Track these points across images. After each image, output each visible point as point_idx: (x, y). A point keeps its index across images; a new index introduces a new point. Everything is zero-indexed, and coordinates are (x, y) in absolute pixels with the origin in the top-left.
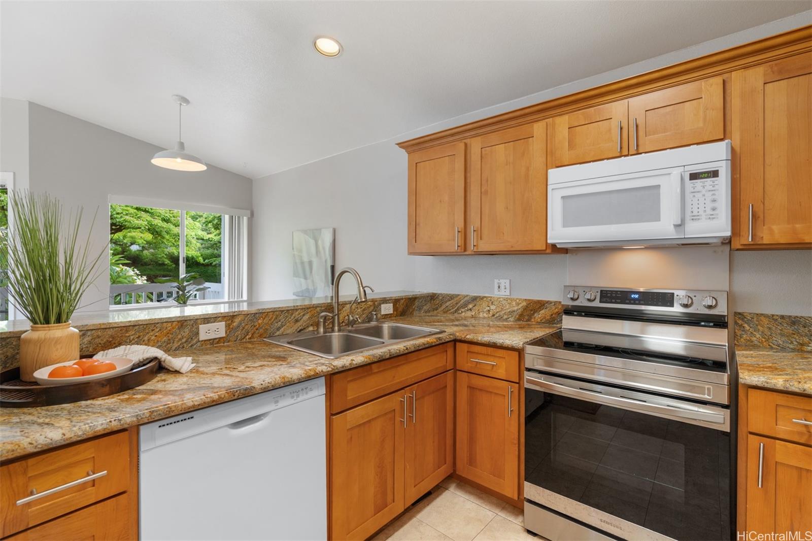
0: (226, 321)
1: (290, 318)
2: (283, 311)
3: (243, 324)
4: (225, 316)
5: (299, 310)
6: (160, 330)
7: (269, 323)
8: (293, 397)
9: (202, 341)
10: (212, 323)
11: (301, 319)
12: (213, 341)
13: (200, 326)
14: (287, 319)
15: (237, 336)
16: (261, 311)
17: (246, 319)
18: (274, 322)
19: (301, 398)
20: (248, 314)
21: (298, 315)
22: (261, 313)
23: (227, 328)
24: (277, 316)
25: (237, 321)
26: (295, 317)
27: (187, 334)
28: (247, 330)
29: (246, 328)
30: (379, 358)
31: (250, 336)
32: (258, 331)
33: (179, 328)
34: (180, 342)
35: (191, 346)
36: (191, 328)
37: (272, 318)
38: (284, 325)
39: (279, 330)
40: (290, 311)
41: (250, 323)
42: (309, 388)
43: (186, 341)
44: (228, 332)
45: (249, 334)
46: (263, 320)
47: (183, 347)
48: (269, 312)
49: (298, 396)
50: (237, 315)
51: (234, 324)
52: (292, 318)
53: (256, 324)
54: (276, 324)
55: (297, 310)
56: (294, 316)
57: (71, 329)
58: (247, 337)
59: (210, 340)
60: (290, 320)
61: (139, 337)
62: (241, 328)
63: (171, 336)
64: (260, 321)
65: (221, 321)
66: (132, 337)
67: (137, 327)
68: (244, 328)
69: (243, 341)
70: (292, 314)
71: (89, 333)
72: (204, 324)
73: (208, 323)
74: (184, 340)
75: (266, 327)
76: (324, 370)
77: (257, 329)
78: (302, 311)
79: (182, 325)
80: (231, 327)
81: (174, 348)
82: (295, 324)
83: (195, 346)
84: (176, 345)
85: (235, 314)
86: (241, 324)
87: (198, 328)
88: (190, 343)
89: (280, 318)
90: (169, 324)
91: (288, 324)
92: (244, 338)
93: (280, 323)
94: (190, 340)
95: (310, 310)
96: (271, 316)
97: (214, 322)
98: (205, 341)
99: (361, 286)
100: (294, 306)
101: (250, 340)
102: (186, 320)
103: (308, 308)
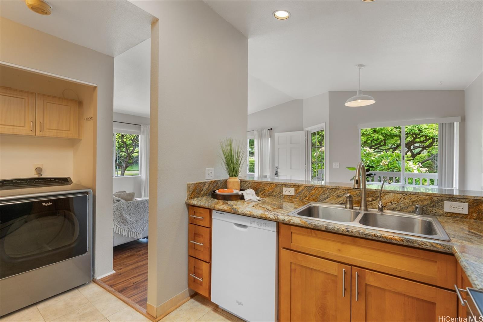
0: (295, 188)
1: (334, 194)
2: (329, 188)
3: (304, 191)
4: (295, 185)
5: (341, 190)
6: (270, 186)
7: (319, 194)
8: (258, 225)
9: (285, 195)
10: (289, 187)
11: (342, 196)
12: (289, 197)
13: (284, 188)
14: (331, 194)
15: (301, 197)
16: (313, 186)
17: (305, 189)
18: (322, 194)
19: (262, 227)
20: (306, 186)
21: (340, 193)
22: (314, 187)
23: (296, 191)
24: (324, 190)
25: (301, 189)
26: (337, 194)
27: (278, 190)
28: (306, 195)
29: (305, 193)
30: (314, 227)
31: (307, 199)
32: (312, 197)
33: (276, 187)
34: (276, 194)
35: (281, 196)
36: (280, 188)
37: (321, 191)
38: (329, 197)
39: (325, 200)
40: (334, 189)
41: (307, 191)
42: (267, 224)
43: (278, 194)
44: (296, 193)
45: (307, 197)
46: (315, 191)
47: (277, 196)
48: (319, 187)
49: (261, 226)
50: (300, 186)
51: (299, 190)
52: (335, 194)
53: (311, 192)
54: (324, 196)
55: (339, 189)
56: (336, 192)
57: (237, 180)
58: (306, 199)
59: (288, 195)
60: (333, 195)
61: (263, 187)
62: (303, 193)
63: (273, 190)
64: (313, 192)
65: (293, 188)
66: (261, 187)
67: (262, 184)
68: (304, 193)
69: (303, 200)
70: (335, 191)
71: (250, 183)
72: (286, 187)
73: (287, 187)
74: (278, 193)
75: (317, 196)
76: (271, 217)
77: (311, 196)
78: (343, 191)
79: (277, 186)
80: (298, 191)
81: (274, 195)
82: (337, 198)
83: (282, 197)
84: (275, 194)
85: (299, 185)
86: (303, 191)
87: (283, 189)
88: (280, 195)
89: (326, 192)
90: (273, 185)
91: (332, 197)
92: (304, 199)
93: (326, 195)
94: (280, 193)
95: (349, 191)
96: (320, 190)
97: (290, 187)
98: (286, 195)
99: (357, 176)
100: (336, 186)
101: (307, 201)
102: (278, 184)
103: (348, 190)
